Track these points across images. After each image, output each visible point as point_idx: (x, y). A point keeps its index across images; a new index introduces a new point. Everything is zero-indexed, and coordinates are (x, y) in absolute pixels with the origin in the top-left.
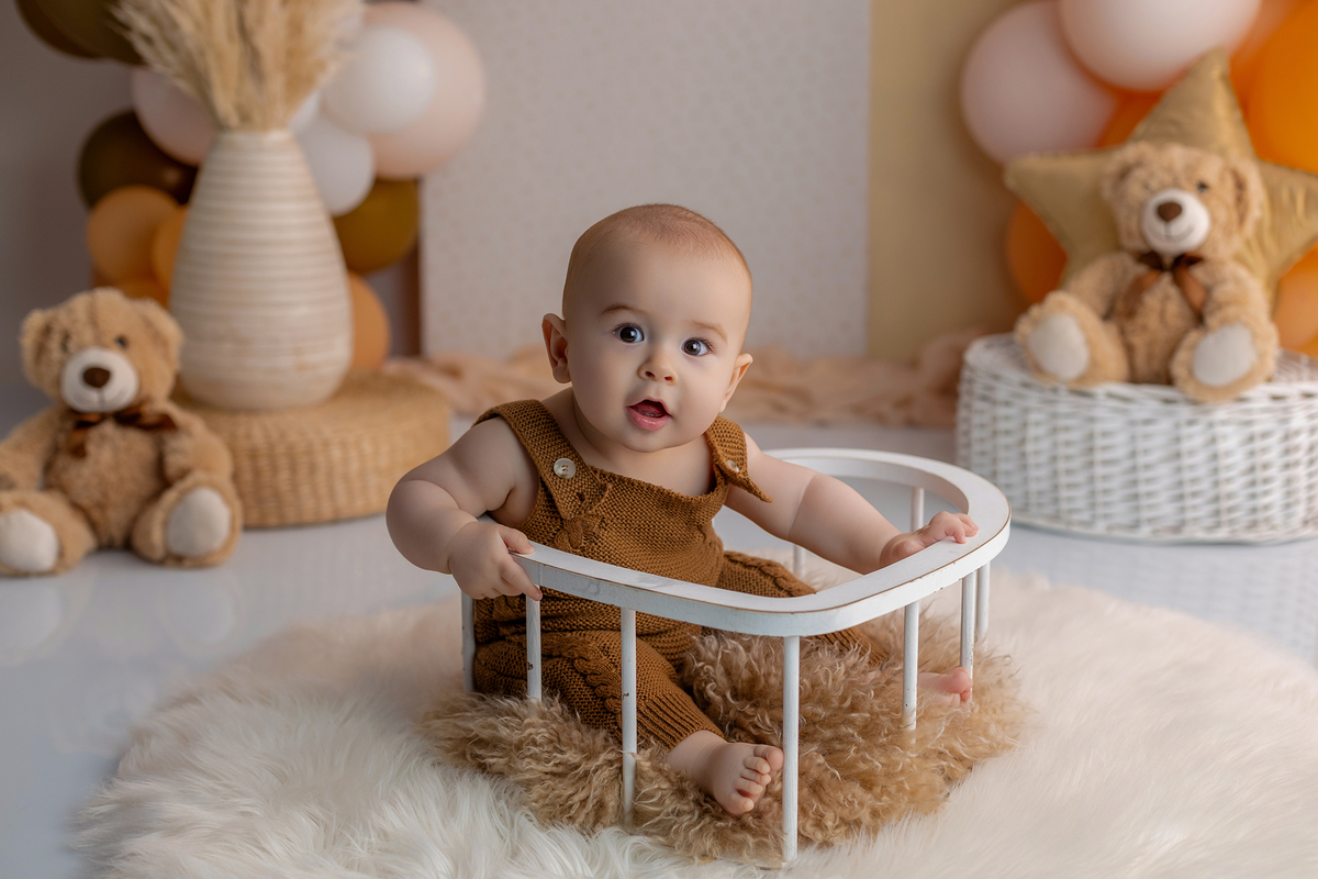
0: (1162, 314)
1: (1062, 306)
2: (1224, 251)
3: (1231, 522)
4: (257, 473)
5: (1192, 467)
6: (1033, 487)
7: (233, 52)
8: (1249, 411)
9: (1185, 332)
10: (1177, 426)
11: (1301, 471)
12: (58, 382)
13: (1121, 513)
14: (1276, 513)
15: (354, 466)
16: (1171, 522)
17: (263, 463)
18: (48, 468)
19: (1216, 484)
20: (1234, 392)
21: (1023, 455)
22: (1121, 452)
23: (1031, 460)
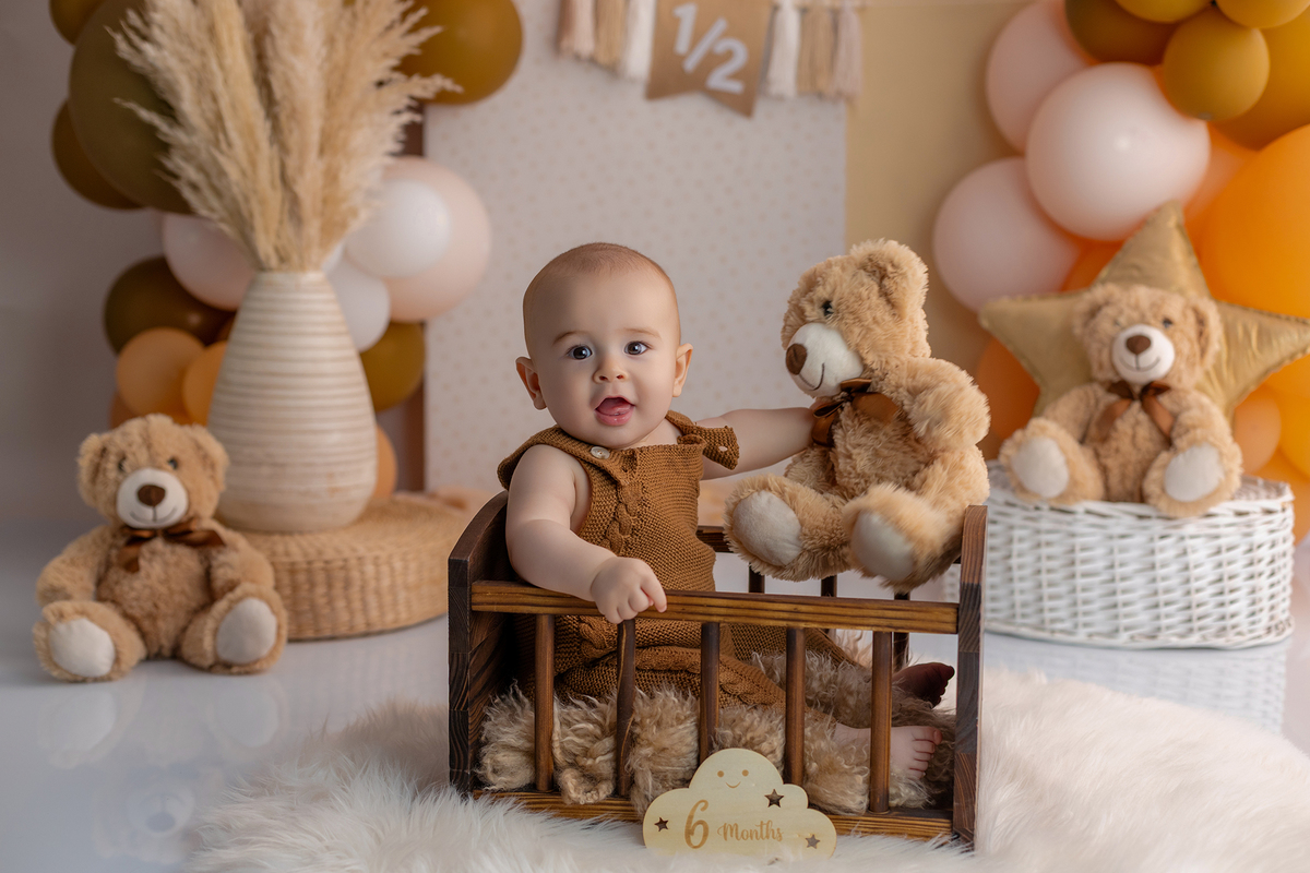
0: (1134, 437)
1: (1043, 430)
2: (1188, 381)
3: (1201, 629)
4: (295, 588)
5: (1164, 579)
6: (1018, 598)
7: (275, 198)
8: (1217, 526)
9: (1157, 454)
10: (1152, 540)
11: (1264, 582)
12: (114, 501)
13: (1100, 621)
14: (1242, 620)
15: (386, 582)
16: (1146, 629)
17: (302, 578)
18: (100, 581)
19: (1188, 593)
20: (1202, 507)
21: (1010, 569)
22: (1100, 565)
23: (1016, 574)
